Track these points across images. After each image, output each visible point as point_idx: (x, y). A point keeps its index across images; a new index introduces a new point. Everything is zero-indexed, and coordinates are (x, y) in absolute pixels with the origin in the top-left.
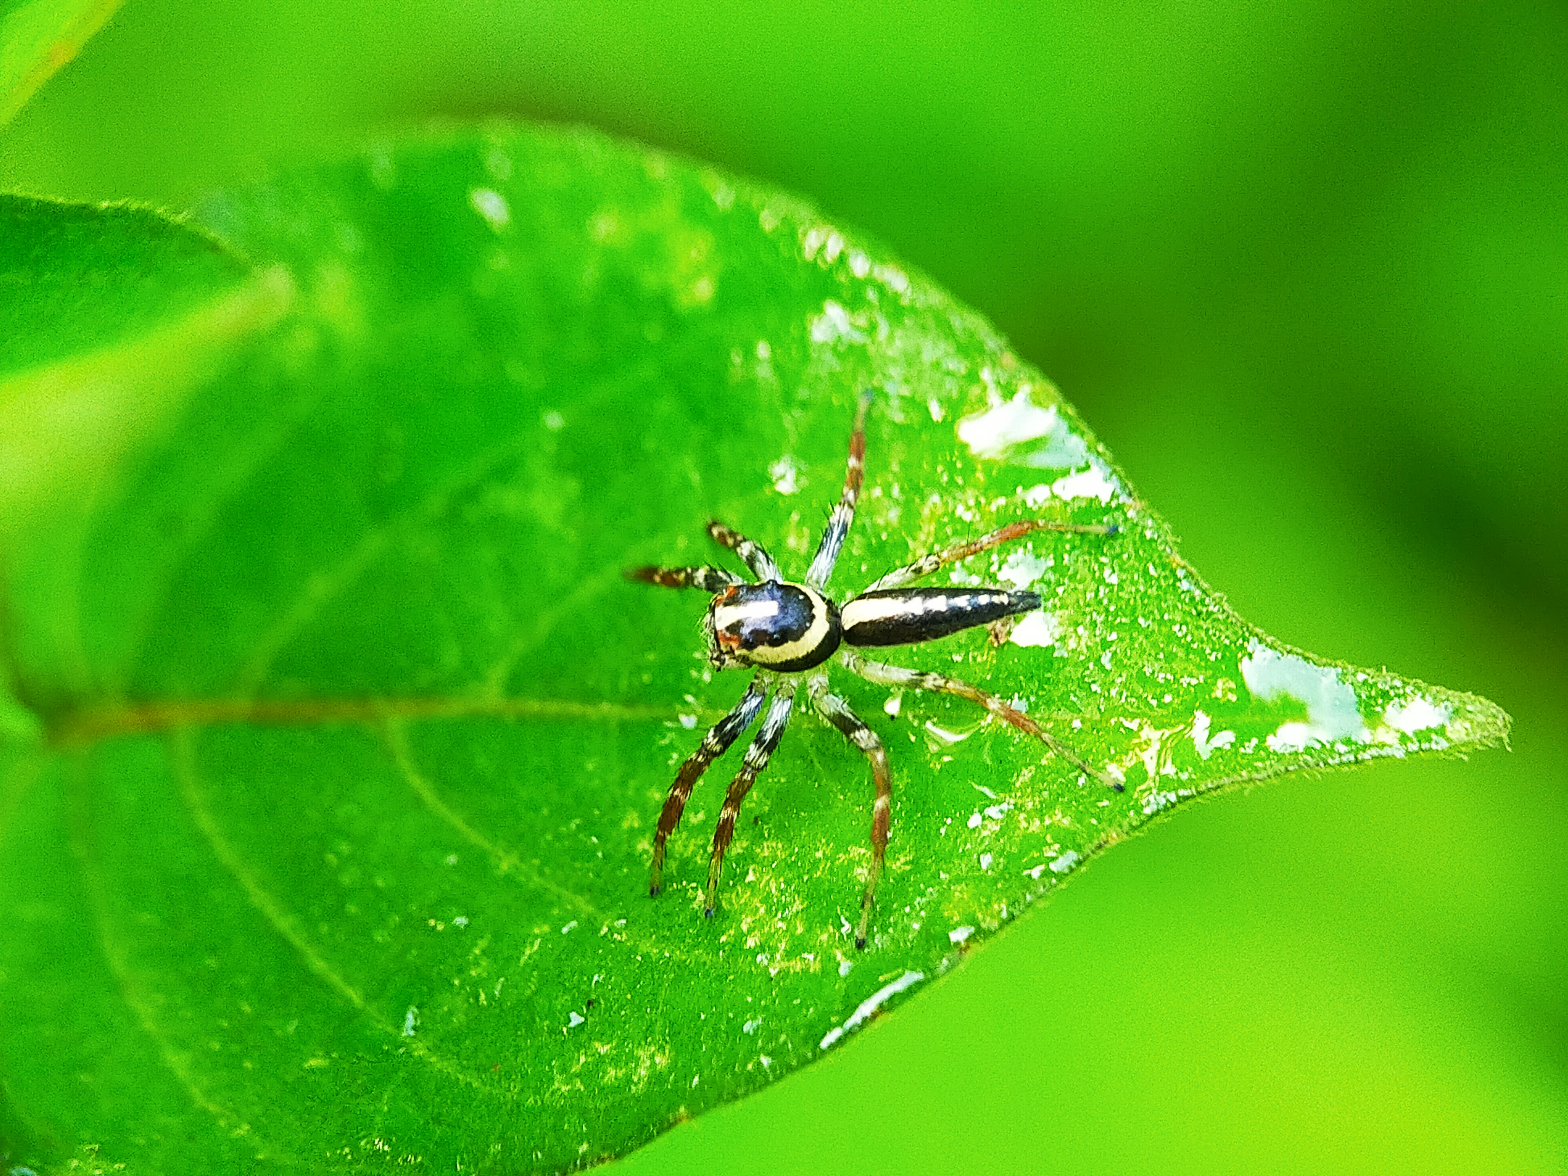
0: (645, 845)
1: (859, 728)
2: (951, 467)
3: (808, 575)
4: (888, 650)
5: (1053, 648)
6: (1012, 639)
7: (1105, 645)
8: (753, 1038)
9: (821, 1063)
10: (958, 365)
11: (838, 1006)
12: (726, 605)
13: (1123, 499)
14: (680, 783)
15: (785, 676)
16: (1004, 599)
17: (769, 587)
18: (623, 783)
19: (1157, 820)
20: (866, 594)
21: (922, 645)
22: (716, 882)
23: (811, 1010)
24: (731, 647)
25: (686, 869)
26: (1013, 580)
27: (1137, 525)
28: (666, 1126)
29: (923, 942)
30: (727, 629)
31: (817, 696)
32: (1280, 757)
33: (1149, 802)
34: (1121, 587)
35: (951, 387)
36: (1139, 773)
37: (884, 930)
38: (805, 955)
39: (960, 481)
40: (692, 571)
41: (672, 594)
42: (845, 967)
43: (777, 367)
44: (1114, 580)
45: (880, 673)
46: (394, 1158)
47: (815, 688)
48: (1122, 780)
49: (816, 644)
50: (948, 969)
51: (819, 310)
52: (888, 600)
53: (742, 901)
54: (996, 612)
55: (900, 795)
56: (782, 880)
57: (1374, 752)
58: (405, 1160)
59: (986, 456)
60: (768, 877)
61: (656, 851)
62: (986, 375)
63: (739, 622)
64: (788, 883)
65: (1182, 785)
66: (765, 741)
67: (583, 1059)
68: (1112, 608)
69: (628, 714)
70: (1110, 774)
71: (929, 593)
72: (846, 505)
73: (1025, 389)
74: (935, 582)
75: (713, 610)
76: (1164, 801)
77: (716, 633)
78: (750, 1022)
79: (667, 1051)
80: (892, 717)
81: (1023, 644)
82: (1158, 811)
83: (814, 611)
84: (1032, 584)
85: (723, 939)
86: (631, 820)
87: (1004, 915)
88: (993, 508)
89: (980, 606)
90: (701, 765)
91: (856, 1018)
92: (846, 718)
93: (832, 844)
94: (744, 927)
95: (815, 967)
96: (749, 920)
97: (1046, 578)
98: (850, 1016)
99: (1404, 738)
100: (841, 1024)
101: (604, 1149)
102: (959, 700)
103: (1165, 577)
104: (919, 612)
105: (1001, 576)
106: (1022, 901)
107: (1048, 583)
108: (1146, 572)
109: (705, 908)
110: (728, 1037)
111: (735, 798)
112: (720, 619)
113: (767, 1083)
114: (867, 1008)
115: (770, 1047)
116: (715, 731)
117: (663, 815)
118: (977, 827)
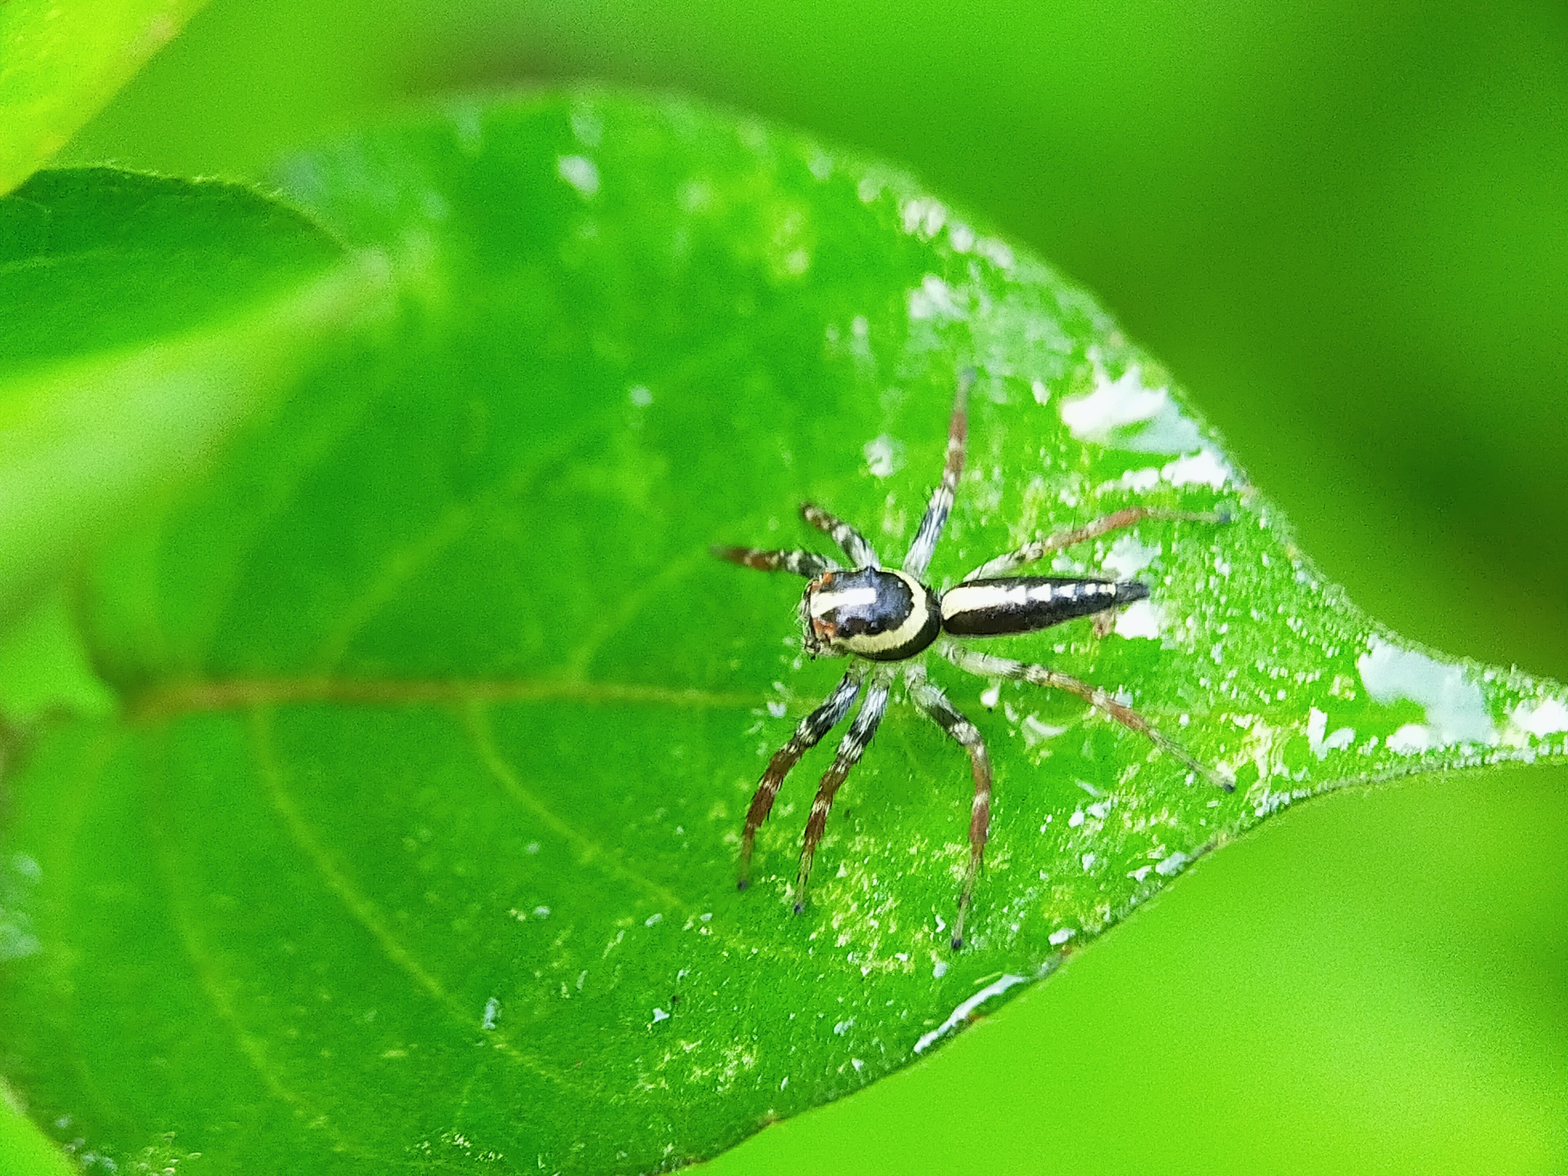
0: (732, 837)
1: (958, 721)
2: (1054, 451)
3: (906, 561)
4: (987, 641)
5: (1158, 641)
6: (1118, 630)
7: (1216, 637)
8: (843, 1040)
9: (914, 1068)
10: (1064, 345)
11: (932, 1009)
12: (822, 591)
13: (1236, 485)
14: (770, 776)
15: (881, 666)
16: (1111, 589)
17: (867, 573)
18: (711, 772)
19: (1269, 822)
20: (967, 583)
21: (1023, 636)
22: (806, 877)
23: (904, 1013)
24: (826, 635)
25: (775, 864)
26: (1119, 570)
27: (1250, 513)
28: (752, 1129)
29: (1022, 945)
30: (823, 616)
31: (915, 687)
32: (1401, 760)
33: (1260, 804)
34: (1232, 578)
35: (1056, 368)
36: (1249, 773)
37: (981, 931)
38: (898, 955)
39: (1064, 465)
40: (785, 555)
41: (762, 577)
42: (940, 969)
43: (875, 345)
44: (1225, 569)
45: (981, 665)
46: (474, 1155)
47: (912, 679)
48: (1233, 780)
49: (915, 633)
50: (1048, 973)
51: (917, 284)
52: (990, 588)
53: (833, 898)
54: (1104, 602)
55: (1000, 790)
56: (874, 875)
57: (1504, 755)
58: (486, 1157)
59: (1090, 440)
60: (860, 873)
61: (744, 844)
62: (1093, 354)
63: (834, 609)
64: (881, 879)
65: (1295, 785)
66: (860, 733)
67: (667, 1057)
68: (1223, 600)
69: (716, 701)
70: (1219, 773)
71: (1032, 581)
72: (946, 490)
73: (1133, 371)
74: (1037, 570)
75: (808, 596)
76: (1276, 803)
77: (811, 619)
78: (841, 1023)
79: (755, 1052)
80: (990, 710)
81: (1128, 636)
82: (1271, 813)
83: (913, 600)
84: (1139, 574)
85: (813, 936)
86: (719, 811)
87: (1107, 918)
88: (1098, 493)
89: (1087, 597)
90: (793, 756)
91: (952, 1021)
92: (944, 711)
93: (926, 841)
94: (835, 925)
95: (909, 968)
96: (840, 917)
97: (1154, 566)
98: (947, 1020)
99: (1534, 742)
100: (936, 1028)
101: (690, 1151)
102: (1060, 694)
103: (1280, 569)
104: (1022, 602)
105: (1105, 565)
106: (1127, 906)
107: (1156, 573)
108: (1259, 562)
109: (794, 904)
110: (818, 1039)
111: (827, 791)
112: (815, 606)
113: (859, 1087)
114: (962, 1012)
115: (862, 1049)
116: (808, 721)
117: (752, 807)
118: (1079, 825)
